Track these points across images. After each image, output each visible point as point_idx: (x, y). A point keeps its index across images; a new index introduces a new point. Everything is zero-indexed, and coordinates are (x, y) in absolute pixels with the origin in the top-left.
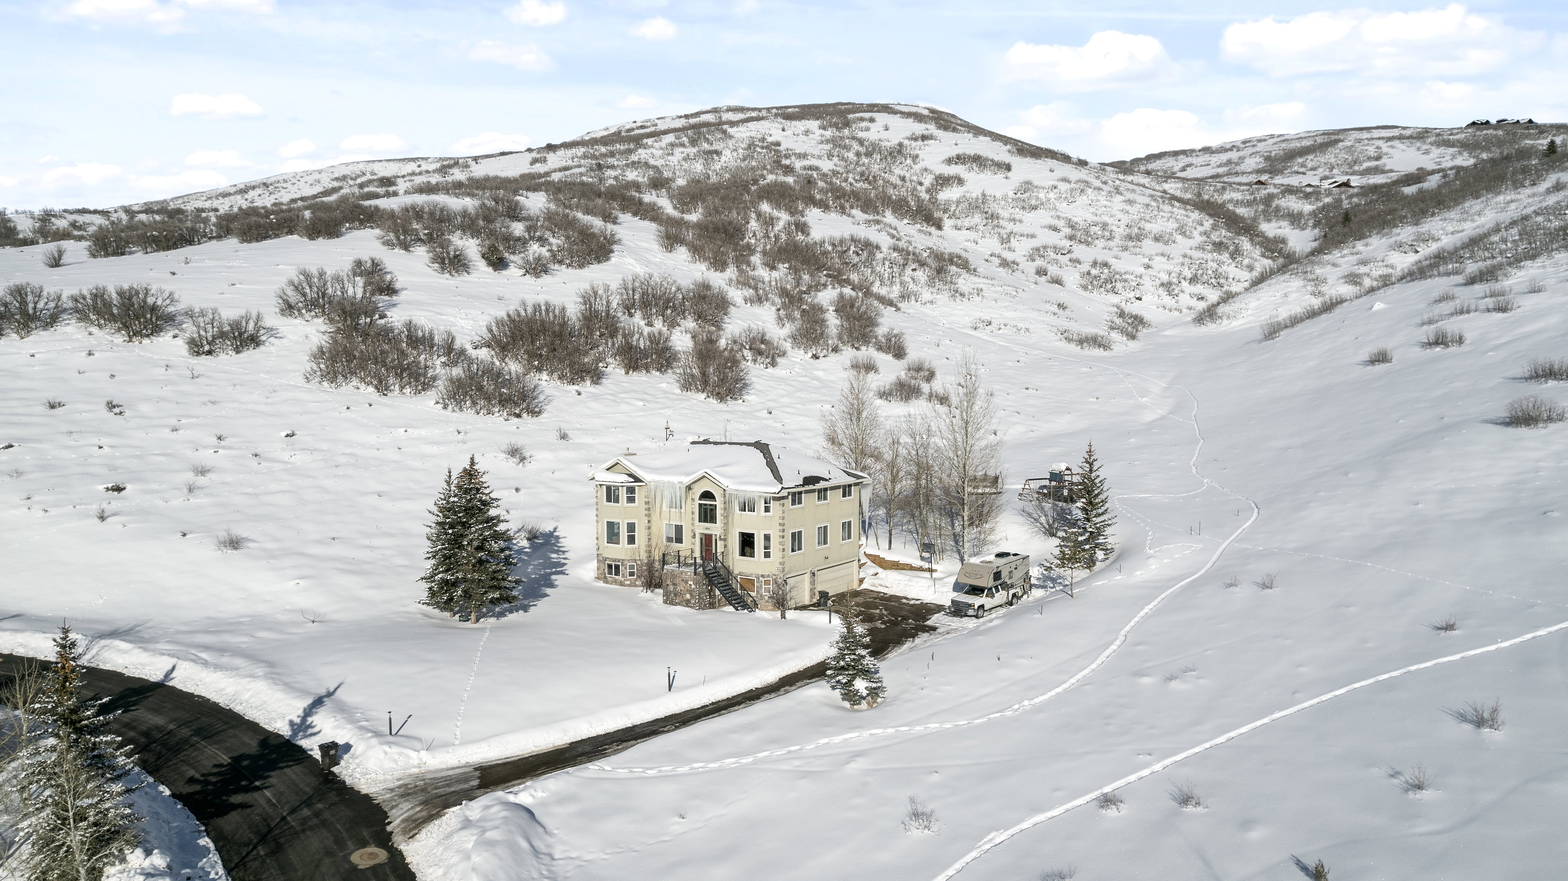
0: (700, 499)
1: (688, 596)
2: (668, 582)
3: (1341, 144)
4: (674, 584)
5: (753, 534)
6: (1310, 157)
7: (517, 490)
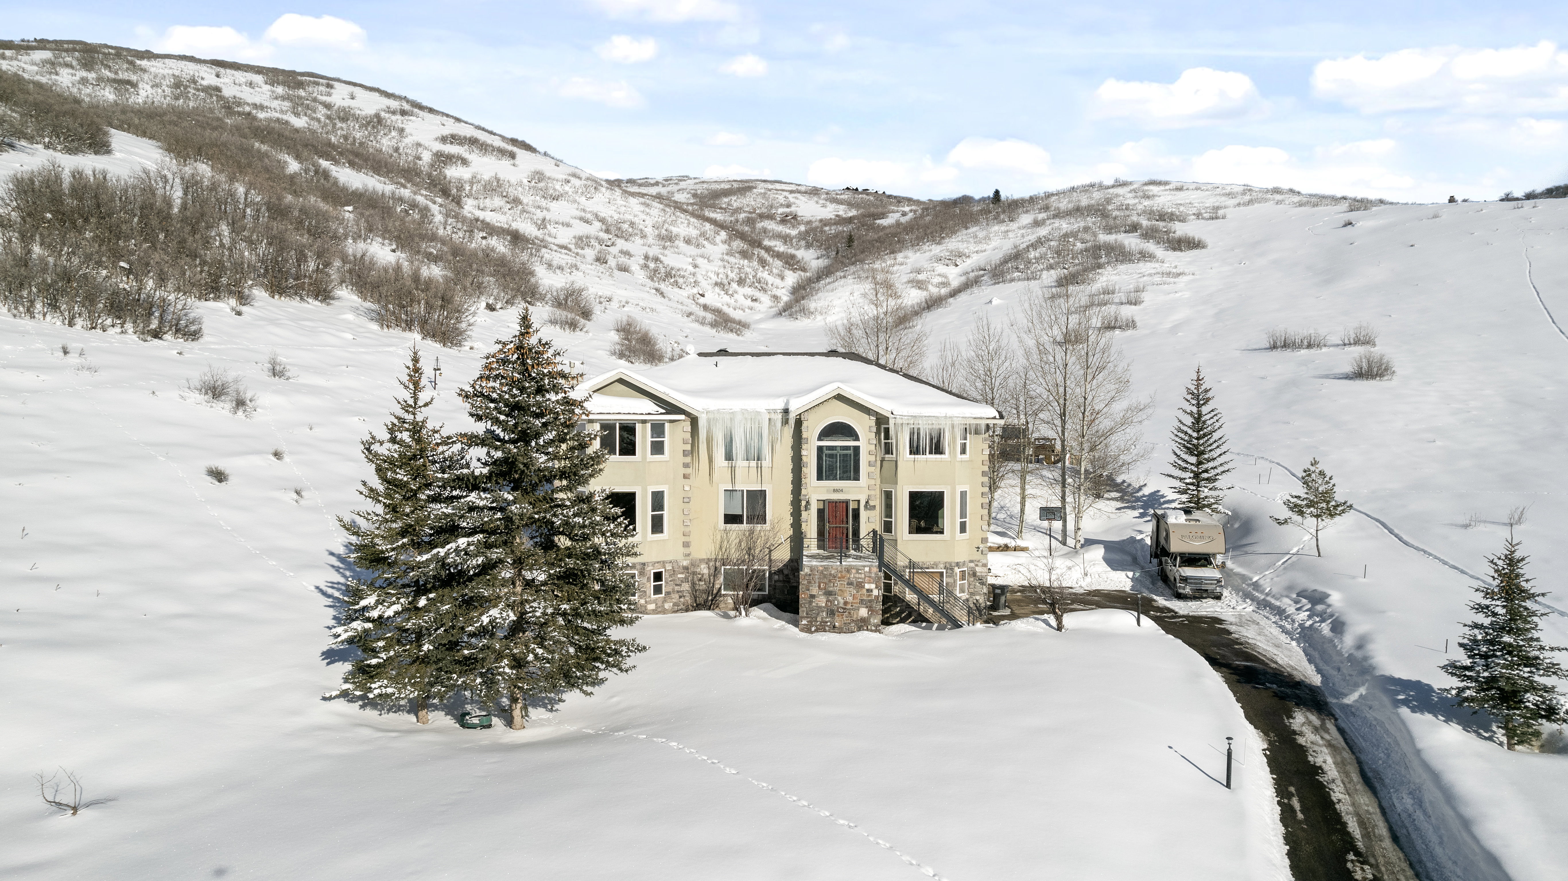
0: (819, 439)
1: (863, 612)
2: (814, 590)
3: (755, 190)
4: (828, 593)
5: (941, 495)
6: (734, 198)
7: (277, 455)
